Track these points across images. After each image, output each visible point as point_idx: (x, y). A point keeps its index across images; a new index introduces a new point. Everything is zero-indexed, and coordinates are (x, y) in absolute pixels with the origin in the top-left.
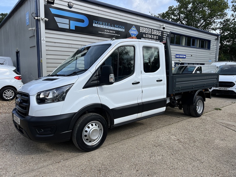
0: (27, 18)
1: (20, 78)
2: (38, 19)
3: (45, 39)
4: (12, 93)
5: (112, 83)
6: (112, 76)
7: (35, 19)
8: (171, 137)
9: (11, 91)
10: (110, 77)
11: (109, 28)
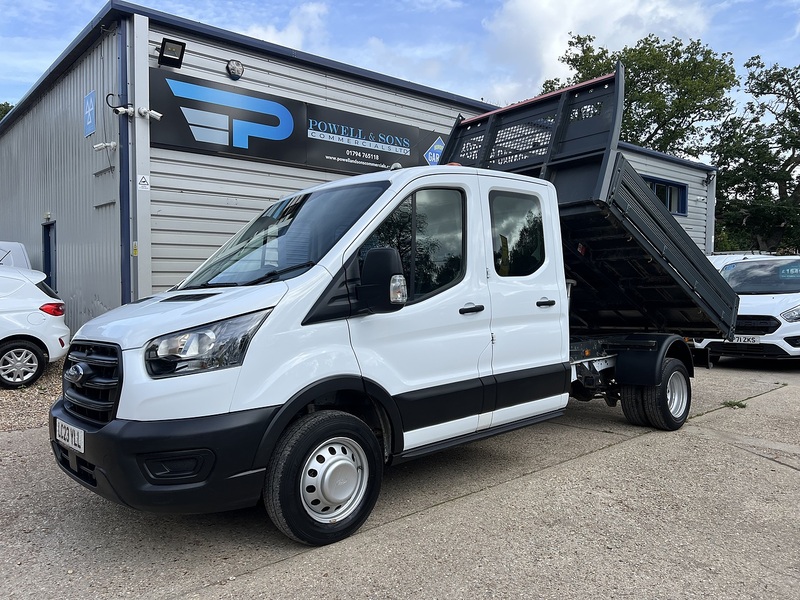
0: (89, 111)
1: (58, 310)
2: (126, 114)
3: (147, 178)
4: (31, 361)
5: (397, 307)
6: (398, 282)
7: (117, 112)
8: (594, 492)
9: (27, 355)
10: (393, 285)
11: (361, 143)
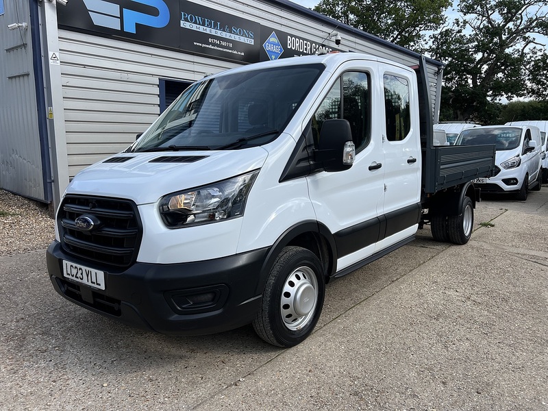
3: (57, 54)
6: (350, 147)
10: (346, 150)
11: (219, 33)
